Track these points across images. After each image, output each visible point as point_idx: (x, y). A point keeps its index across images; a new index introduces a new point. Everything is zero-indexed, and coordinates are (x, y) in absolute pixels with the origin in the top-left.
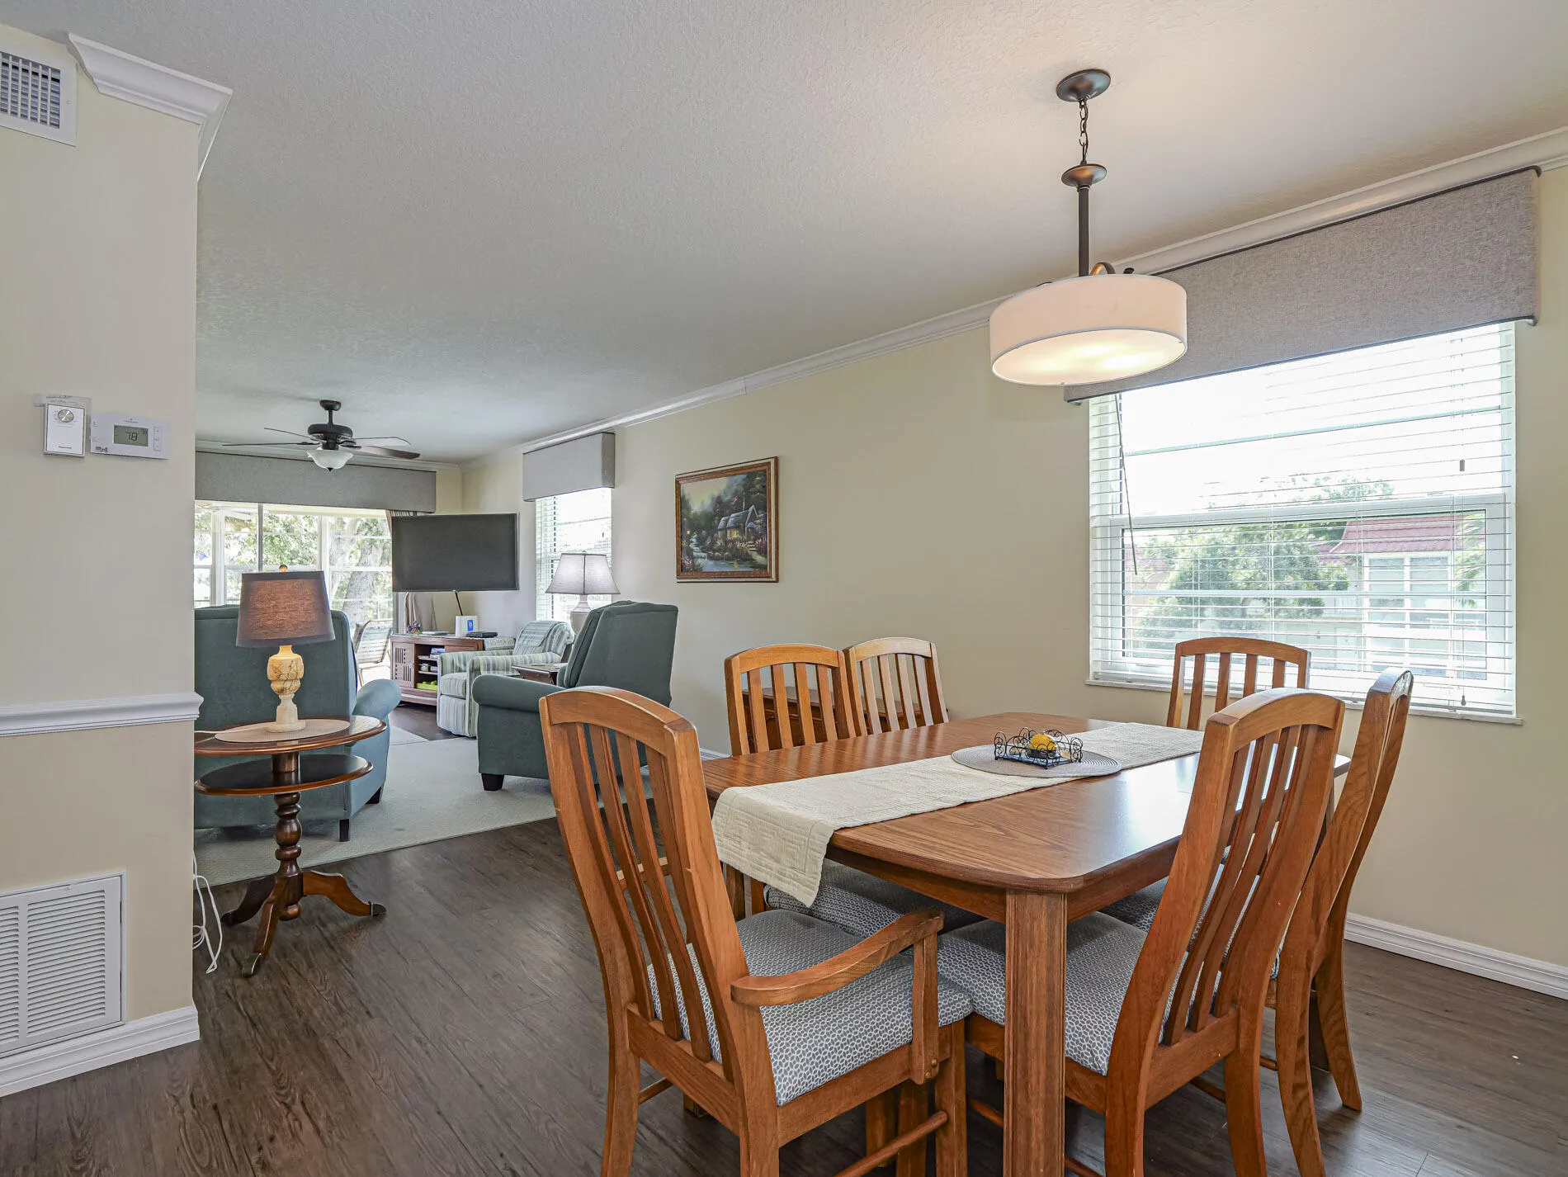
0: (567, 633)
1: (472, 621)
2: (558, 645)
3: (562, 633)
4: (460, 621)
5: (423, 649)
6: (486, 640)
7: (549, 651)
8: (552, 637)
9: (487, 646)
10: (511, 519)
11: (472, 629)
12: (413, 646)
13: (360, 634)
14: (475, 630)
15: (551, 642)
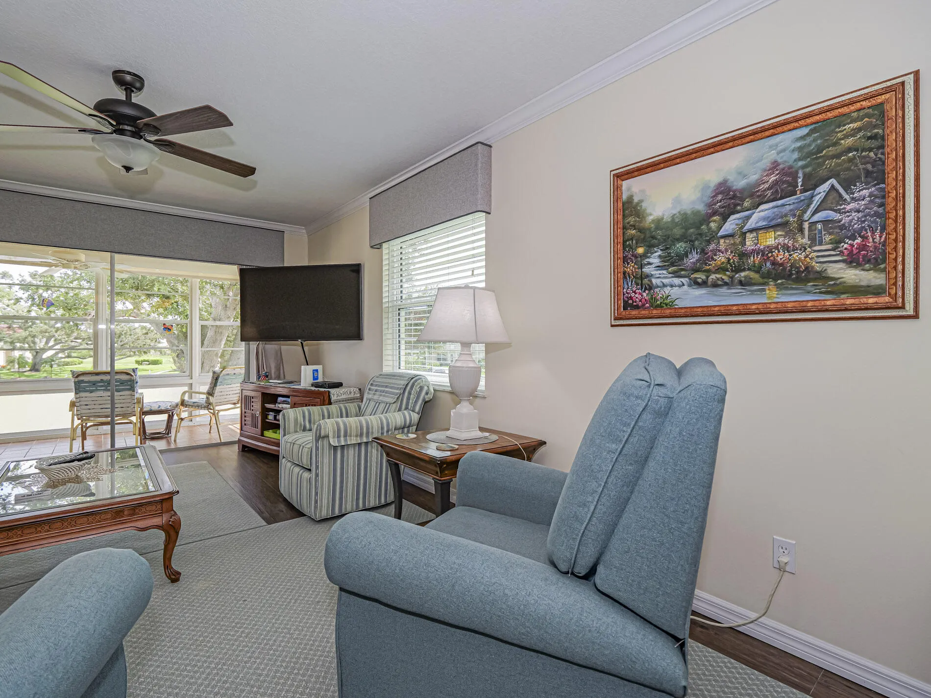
0: (426, 388)
1: (317, 371)
2: (416, 402)
3: (421, 388)
4: (305, 371)
5: (269, 398)
6: (332, 391)
7: (406, 408)
8: (410, 393)
9: (334, 398)
10: (356, 269)
11: (317, 379)
12: (259, 394)
13: (217, 379)
14: (320, 380)
15: (408, 399)
